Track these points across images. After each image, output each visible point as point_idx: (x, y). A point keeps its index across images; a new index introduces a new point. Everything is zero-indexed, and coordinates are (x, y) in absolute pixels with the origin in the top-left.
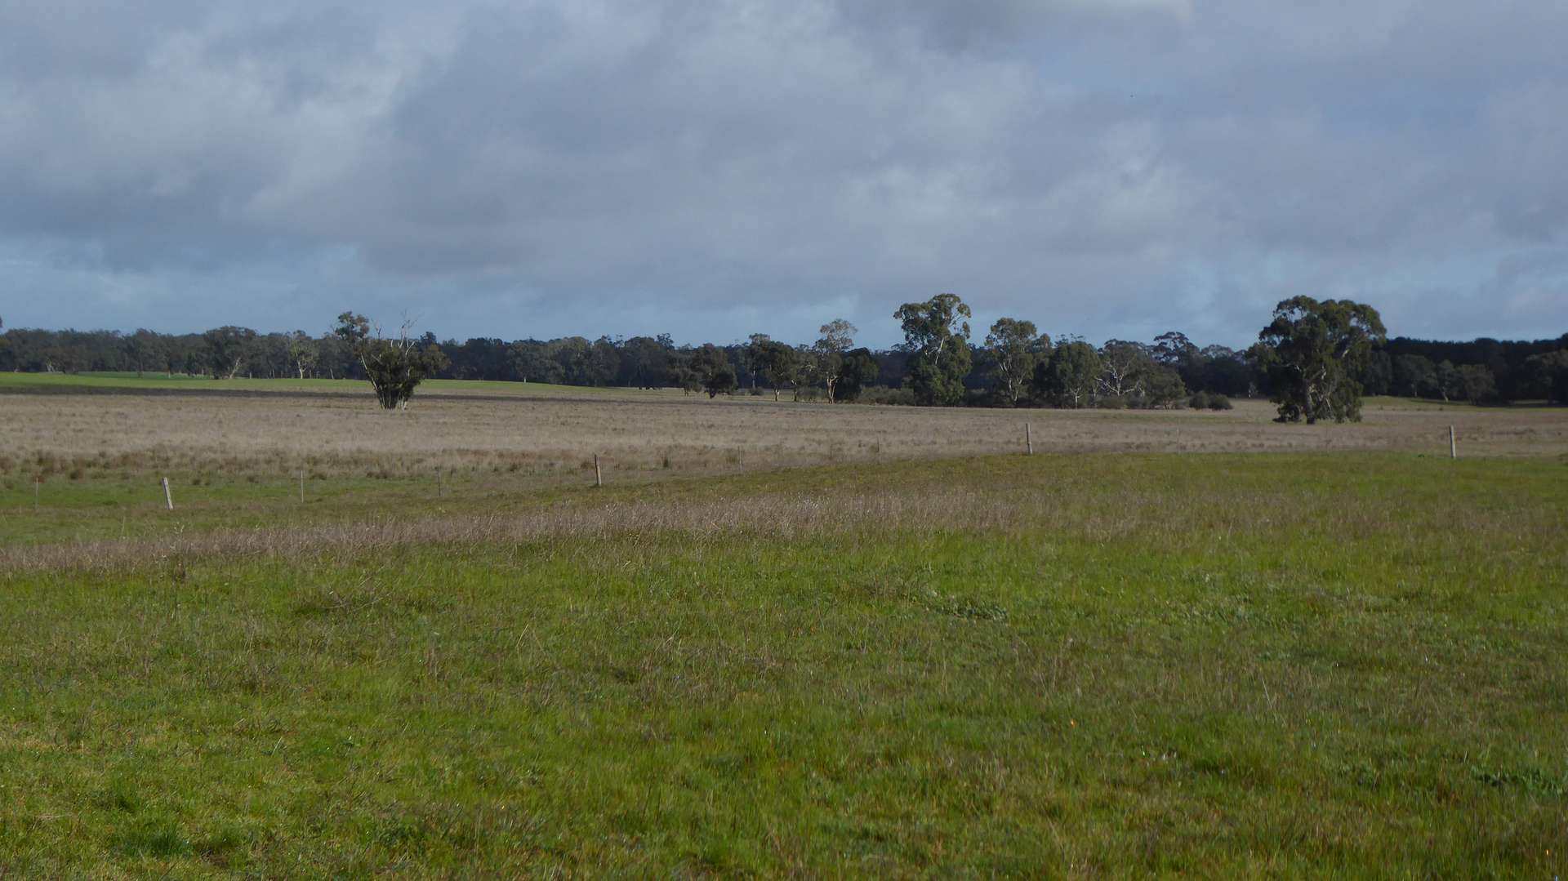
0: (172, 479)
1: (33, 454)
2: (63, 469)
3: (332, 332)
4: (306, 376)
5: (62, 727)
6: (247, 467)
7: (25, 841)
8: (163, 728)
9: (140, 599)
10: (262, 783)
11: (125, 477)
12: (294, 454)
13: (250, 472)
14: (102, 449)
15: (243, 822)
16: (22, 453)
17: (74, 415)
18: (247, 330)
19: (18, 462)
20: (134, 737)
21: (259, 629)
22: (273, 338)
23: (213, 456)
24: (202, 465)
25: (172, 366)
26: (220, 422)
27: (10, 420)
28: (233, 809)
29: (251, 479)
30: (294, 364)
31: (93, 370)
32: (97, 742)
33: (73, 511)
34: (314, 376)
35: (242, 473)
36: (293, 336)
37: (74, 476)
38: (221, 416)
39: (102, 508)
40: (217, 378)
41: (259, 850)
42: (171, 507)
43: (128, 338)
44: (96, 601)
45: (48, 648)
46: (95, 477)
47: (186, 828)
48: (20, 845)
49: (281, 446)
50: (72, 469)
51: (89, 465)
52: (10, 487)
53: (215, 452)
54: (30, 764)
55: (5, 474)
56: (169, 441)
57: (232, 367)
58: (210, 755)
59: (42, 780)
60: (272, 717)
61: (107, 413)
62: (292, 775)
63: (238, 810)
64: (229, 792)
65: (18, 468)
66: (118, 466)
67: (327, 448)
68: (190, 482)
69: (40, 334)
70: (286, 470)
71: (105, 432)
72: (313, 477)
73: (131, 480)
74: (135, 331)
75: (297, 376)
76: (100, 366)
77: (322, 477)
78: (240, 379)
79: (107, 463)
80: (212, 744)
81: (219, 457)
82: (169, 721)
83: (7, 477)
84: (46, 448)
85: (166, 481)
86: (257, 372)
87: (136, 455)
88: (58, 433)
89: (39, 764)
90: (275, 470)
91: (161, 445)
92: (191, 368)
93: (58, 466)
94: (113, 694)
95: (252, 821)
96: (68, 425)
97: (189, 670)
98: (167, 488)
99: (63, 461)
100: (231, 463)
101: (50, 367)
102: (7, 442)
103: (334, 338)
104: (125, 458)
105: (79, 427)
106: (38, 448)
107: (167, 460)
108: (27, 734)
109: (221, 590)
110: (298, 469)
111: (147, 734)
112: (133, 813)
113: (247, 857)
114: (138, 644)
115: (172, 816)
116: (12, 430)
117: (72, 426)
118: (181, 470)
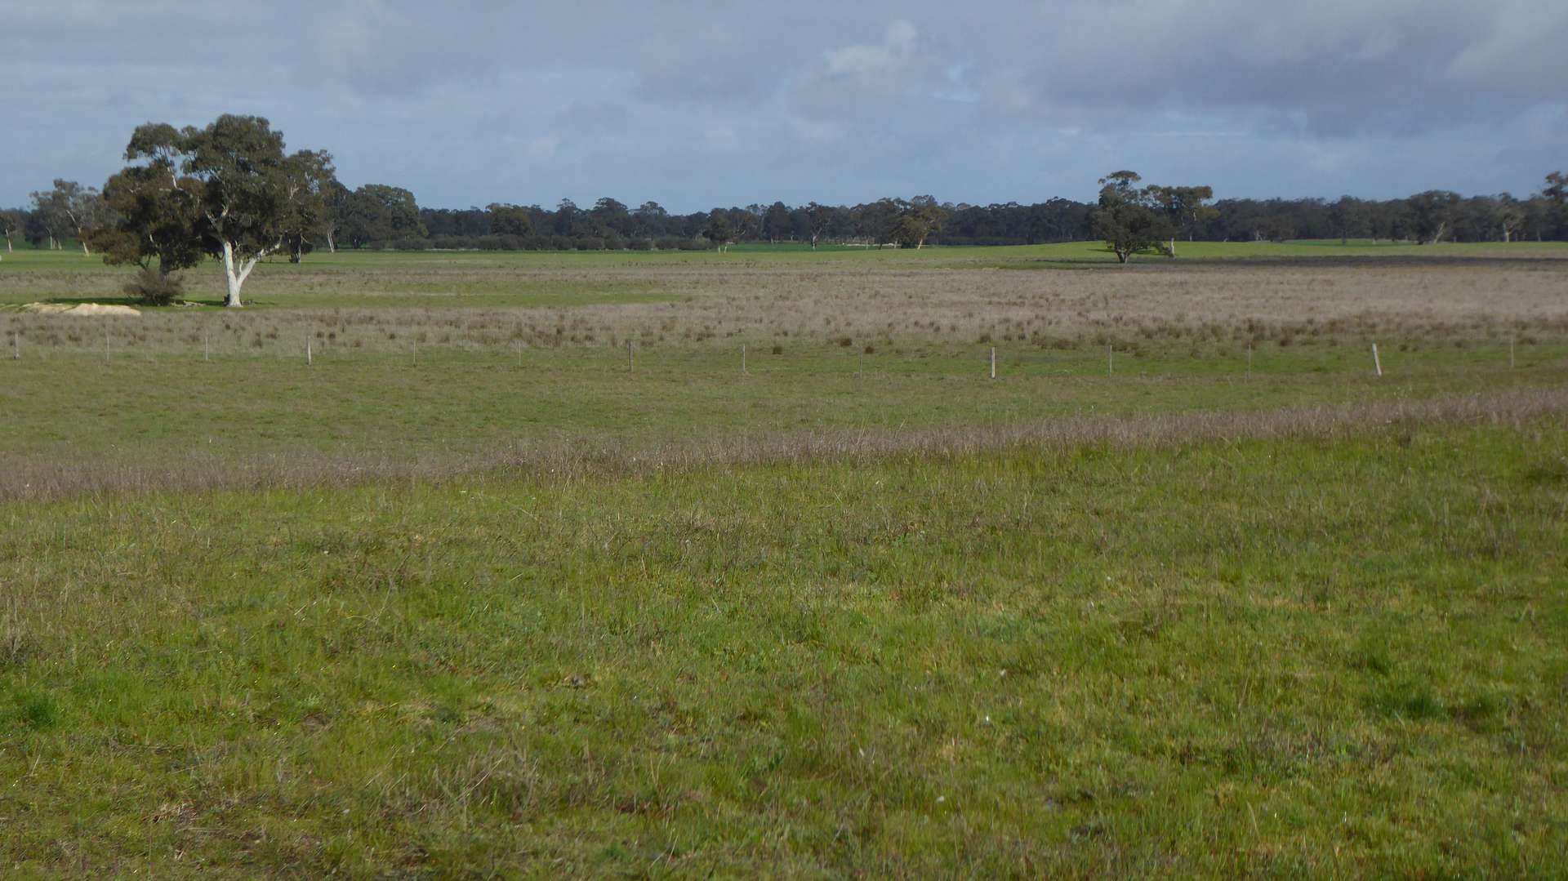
0: (1379, 346)
1: (1244, 322)
2: (1273, 335)
3: (1538, 192)
4: (1512, 239)
5: (1307, 588)
6: (1455, 332)
7: (1282, 700)
8: (1405, 591)
9: (1367, 464)
10: (1512, 650)
11: (1333, 343)
12: (1502, 319)
13: (1456, 338)
14: (1310, 315)
15: (1495, 688)
16: (1233, 321)
17: (1282, 283)
18: (1451, 194)
19: (1230, 330)
20: (1379, 600)
21: (1490, 495)
22: (1477, 201)
23: (1417, 321)
24: (1409, 331)
25: (1376, 233)
26: (1425, 287)
27: (1221, 289)
28: (1485, 674)
29: (1458, 345)
30: (1499, 226)
31: (1298, 238)
32: (1344, 602)
33: (1285, 378)
34: (1520, 240)
35: (1449, 338)
36: (1498, 199)
37: (1283, 343)
38: (1427, 281)
39: (1313, 375)
40: (1420, 243)
41: (1514, 717)
42: (1380, 373)
43: (1332, 206)
44: (1324, 466)
45: (1284, 510)
46: (1305, 344)
47: (1439, 692)
48: (1278, 702)
49: (1488, 310)
50: (1282, 336)
51: (1298, 332)
52: (1223, 354)
53: (1421, 318)
54: (1281, 622)
55: (1218, 341)
56: (1375, 307)
57: (1436, 232)
58: (1455, 620)
59: (1294, 639)
60: (1515, 584)
61: (1314, 280)
62: (1541, 643)
63: (1488, 676)
64: (1479, 657)
65: (1230, 336)
66: (1325, 333)
67: (1536, 312)
68: (1397, 347)
69: (1247, 203)
70: (1494, 335)
71: (1312, 300)
72: (1522, 343)
73: (1339, 347)
74: (1339, 199)
75: (1503, 239)
76: (1305, 234)
77: (1532, 342)
78: (1444, 244)
79: (1316, 330)
80: (1457, 608)
81: (1425, 322)
82: (1411, 585)
83: (1221, 344)
84: (1256, 316)
85: (1375, 348)
86: (1461, 236)
87: (1343, 322)
88: (1267, 301)
89: (1291, 623)
90: (1483, 336)
91: (1368, 313)
92: (1395, 233)
93: (1268, 333)
94: (1352, 557)
95: (1505, 687)
96: (1276, 292)
97: (1424, 534)
98: (1376, 354)
99: (1272, 329)
100: (1438, 328)
101: (1258, 235)
102: (1220, 311)
103: (1540, 199)
104: (1332, 325)
105: (1288, 295)
106: (1248, 316)
107: (1374, 326)
108: (1275, 594)
109: (1448, 456)
110: (1506, 333)
111: (1390, 597)
112: (1386, 674)
113: (1503, 722)
114: (1371, 508)
115: (1425, 680)
116: (1224, 298)
117: (1280, 294)
118: (1388, 336)
